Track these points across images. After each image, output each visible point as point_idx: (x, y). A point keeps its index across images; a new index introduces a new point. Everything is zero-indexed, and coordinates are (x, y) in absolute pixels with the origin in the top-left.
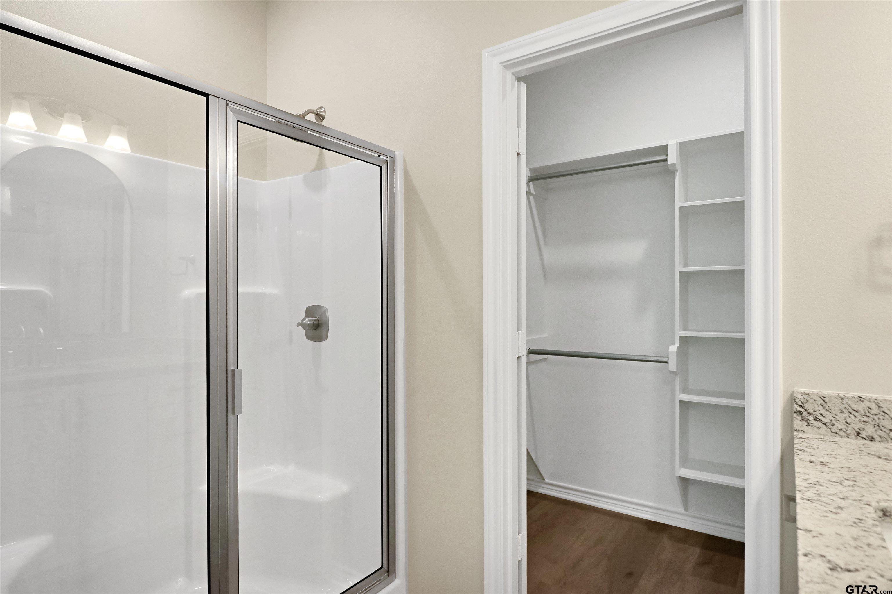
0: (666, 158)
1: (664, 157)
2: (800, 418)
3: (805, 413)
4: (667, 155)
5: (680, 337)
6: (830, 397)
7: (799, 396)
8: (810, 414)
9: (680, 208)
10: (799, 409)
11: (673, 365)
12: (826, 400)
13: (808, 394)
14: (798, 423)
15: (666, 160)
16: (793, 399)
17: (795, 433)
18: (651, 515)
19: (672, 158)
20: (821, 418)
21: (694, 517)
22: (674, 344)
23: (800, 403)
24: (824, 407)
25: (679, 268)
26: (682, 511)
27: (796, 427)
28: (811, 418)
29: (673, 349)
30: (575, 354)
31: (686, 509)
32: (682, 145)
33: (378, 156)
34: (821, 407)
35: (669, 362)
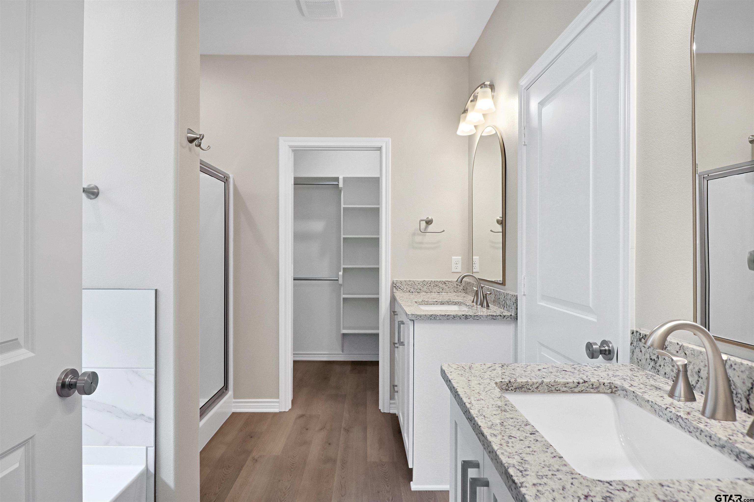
0: (338, 183)
1: (337, 183)
2: (395, 288)
3: (396, 287)
4: (338, 182)
5: (343, 268)
6: (403, 281)
7: (395, 282)
8: (398, 287)
9: (344, 208)
10: (395, 285)
11: (341, 281)
12: (402, 282)
13: (397, 281)
14: (395, 290)
15: (338, 185)
16: (393, 283)
17: (394, 293)
18: (326, 358)
19: (341, 185)
20: (400, 288)
21: (347, 354)
22: (340, 271)
23: (395, 284)
24: (401, 284)
25: (343, 236)
26: (341, 353)
27: (394, 292)
28: (398, 288)
29: (341, 273)
30: (298, 279)
31: (343, 351)
32: (344, 179)
33: (224, 177)
34: (400, 284)
35: (339, 280)
